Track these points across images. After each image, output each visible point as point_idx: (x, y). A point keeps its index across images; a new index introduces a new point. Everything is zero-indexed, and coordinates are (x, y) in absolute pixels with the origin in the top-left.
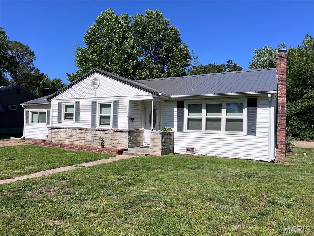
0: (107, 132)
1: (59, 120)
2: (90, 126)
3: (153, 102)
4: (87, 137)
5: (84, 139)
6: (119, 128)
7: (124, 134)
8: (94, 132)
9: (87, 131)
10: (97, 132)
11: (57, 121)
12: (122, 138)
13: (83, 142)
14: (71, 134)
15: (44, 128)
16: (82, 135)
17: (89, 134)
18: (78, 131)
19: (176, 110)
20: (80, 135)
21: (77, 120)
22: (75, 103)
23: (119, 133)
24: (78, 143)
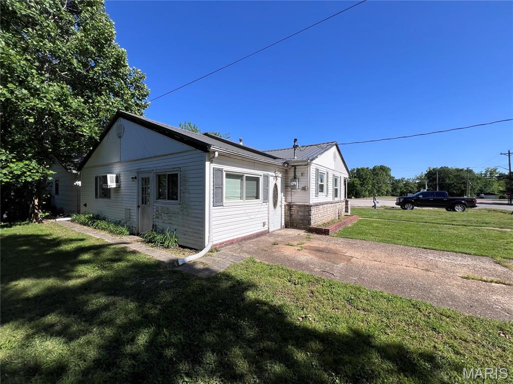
2: (332, 198)
11: (315, 194)
12: (343, 207)
15: (259, 210)
22: (326, 173)
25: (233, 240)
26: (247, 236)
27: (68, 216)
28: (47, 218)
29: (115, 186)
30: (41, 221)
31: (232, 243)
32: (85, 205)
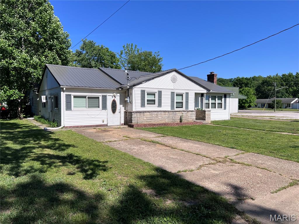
0: (183, 112)
1: (143, 105)
2: (170, 109)
3: (205, 94)
4: (170, 117)
5: (168, 118)
6: (189, 110)
7: (193, 112)
8: (175, 113)
9: (169, 113)
10: (176, 113)
11: (140, 106)
12: (192, 116)
13: (167, 121)
14: (156, 116)
15: (98, 113)
16: (166, 115)
17: (171, 115)
18: (163, 113)
19: (200, 98)
20: (164, 116)
21: (160, 105)
22: (157, 92)
23: (190, 113)
24: (163, 122)
25: (79, 126)
26: (89, 125)
27: (32, 117)
28: (24, 117)
29: (45, 102)
30: (22, 119)
31: (78, 127)
32: (40, 111)
